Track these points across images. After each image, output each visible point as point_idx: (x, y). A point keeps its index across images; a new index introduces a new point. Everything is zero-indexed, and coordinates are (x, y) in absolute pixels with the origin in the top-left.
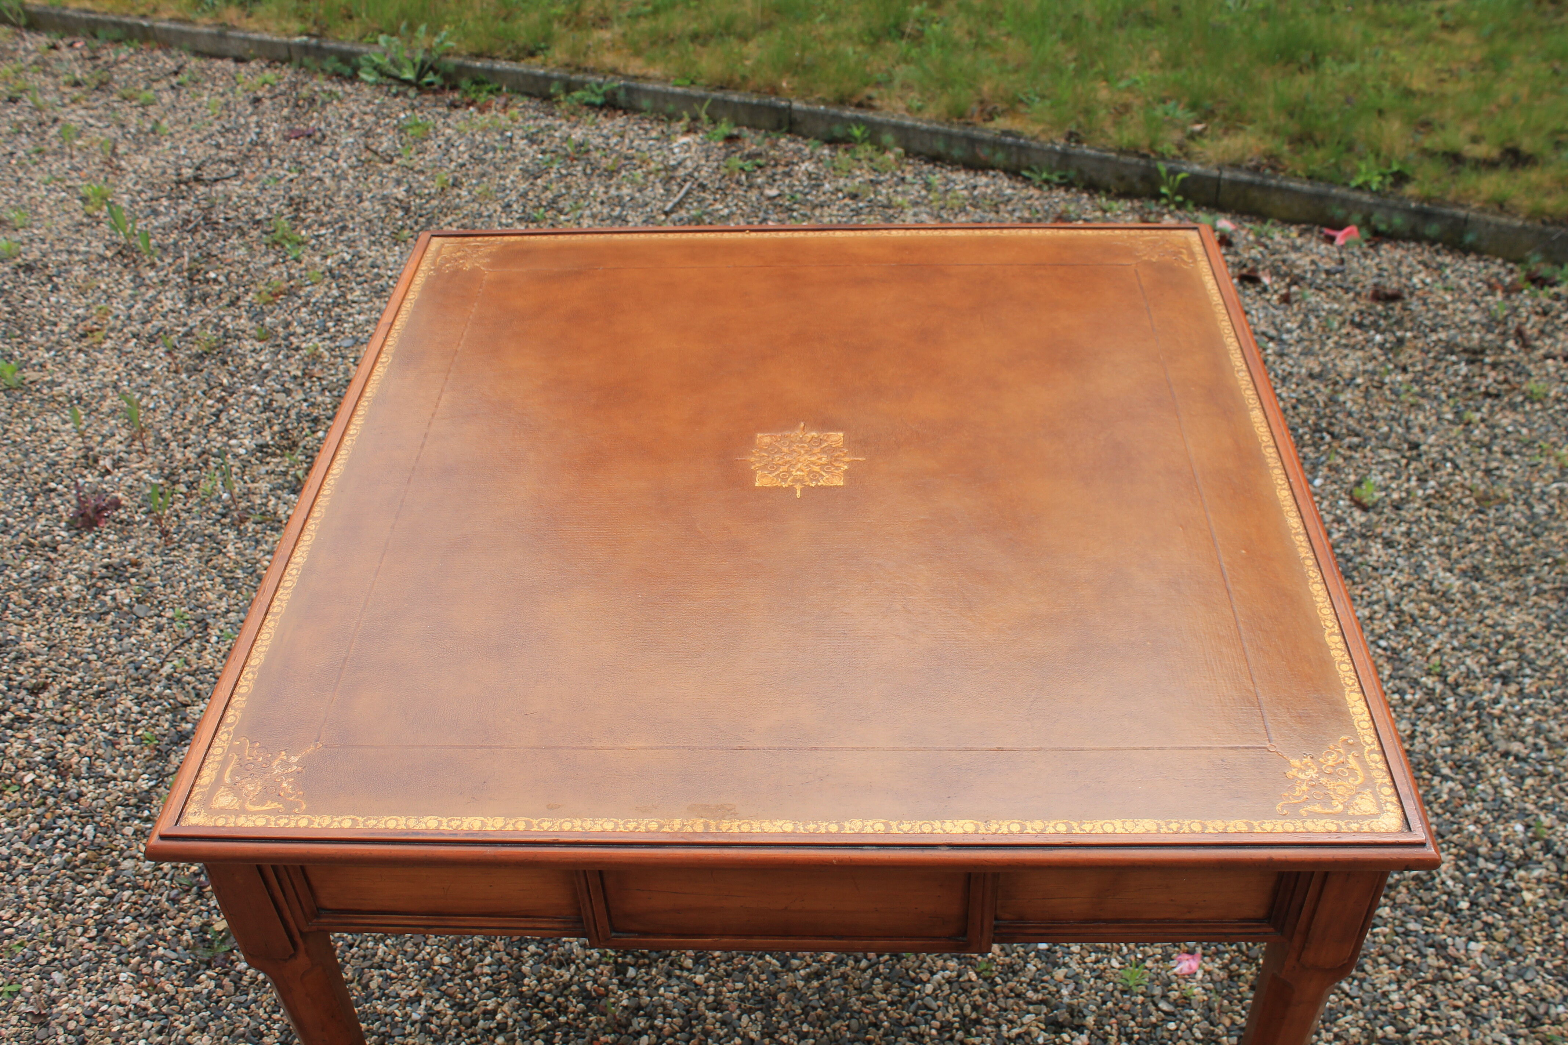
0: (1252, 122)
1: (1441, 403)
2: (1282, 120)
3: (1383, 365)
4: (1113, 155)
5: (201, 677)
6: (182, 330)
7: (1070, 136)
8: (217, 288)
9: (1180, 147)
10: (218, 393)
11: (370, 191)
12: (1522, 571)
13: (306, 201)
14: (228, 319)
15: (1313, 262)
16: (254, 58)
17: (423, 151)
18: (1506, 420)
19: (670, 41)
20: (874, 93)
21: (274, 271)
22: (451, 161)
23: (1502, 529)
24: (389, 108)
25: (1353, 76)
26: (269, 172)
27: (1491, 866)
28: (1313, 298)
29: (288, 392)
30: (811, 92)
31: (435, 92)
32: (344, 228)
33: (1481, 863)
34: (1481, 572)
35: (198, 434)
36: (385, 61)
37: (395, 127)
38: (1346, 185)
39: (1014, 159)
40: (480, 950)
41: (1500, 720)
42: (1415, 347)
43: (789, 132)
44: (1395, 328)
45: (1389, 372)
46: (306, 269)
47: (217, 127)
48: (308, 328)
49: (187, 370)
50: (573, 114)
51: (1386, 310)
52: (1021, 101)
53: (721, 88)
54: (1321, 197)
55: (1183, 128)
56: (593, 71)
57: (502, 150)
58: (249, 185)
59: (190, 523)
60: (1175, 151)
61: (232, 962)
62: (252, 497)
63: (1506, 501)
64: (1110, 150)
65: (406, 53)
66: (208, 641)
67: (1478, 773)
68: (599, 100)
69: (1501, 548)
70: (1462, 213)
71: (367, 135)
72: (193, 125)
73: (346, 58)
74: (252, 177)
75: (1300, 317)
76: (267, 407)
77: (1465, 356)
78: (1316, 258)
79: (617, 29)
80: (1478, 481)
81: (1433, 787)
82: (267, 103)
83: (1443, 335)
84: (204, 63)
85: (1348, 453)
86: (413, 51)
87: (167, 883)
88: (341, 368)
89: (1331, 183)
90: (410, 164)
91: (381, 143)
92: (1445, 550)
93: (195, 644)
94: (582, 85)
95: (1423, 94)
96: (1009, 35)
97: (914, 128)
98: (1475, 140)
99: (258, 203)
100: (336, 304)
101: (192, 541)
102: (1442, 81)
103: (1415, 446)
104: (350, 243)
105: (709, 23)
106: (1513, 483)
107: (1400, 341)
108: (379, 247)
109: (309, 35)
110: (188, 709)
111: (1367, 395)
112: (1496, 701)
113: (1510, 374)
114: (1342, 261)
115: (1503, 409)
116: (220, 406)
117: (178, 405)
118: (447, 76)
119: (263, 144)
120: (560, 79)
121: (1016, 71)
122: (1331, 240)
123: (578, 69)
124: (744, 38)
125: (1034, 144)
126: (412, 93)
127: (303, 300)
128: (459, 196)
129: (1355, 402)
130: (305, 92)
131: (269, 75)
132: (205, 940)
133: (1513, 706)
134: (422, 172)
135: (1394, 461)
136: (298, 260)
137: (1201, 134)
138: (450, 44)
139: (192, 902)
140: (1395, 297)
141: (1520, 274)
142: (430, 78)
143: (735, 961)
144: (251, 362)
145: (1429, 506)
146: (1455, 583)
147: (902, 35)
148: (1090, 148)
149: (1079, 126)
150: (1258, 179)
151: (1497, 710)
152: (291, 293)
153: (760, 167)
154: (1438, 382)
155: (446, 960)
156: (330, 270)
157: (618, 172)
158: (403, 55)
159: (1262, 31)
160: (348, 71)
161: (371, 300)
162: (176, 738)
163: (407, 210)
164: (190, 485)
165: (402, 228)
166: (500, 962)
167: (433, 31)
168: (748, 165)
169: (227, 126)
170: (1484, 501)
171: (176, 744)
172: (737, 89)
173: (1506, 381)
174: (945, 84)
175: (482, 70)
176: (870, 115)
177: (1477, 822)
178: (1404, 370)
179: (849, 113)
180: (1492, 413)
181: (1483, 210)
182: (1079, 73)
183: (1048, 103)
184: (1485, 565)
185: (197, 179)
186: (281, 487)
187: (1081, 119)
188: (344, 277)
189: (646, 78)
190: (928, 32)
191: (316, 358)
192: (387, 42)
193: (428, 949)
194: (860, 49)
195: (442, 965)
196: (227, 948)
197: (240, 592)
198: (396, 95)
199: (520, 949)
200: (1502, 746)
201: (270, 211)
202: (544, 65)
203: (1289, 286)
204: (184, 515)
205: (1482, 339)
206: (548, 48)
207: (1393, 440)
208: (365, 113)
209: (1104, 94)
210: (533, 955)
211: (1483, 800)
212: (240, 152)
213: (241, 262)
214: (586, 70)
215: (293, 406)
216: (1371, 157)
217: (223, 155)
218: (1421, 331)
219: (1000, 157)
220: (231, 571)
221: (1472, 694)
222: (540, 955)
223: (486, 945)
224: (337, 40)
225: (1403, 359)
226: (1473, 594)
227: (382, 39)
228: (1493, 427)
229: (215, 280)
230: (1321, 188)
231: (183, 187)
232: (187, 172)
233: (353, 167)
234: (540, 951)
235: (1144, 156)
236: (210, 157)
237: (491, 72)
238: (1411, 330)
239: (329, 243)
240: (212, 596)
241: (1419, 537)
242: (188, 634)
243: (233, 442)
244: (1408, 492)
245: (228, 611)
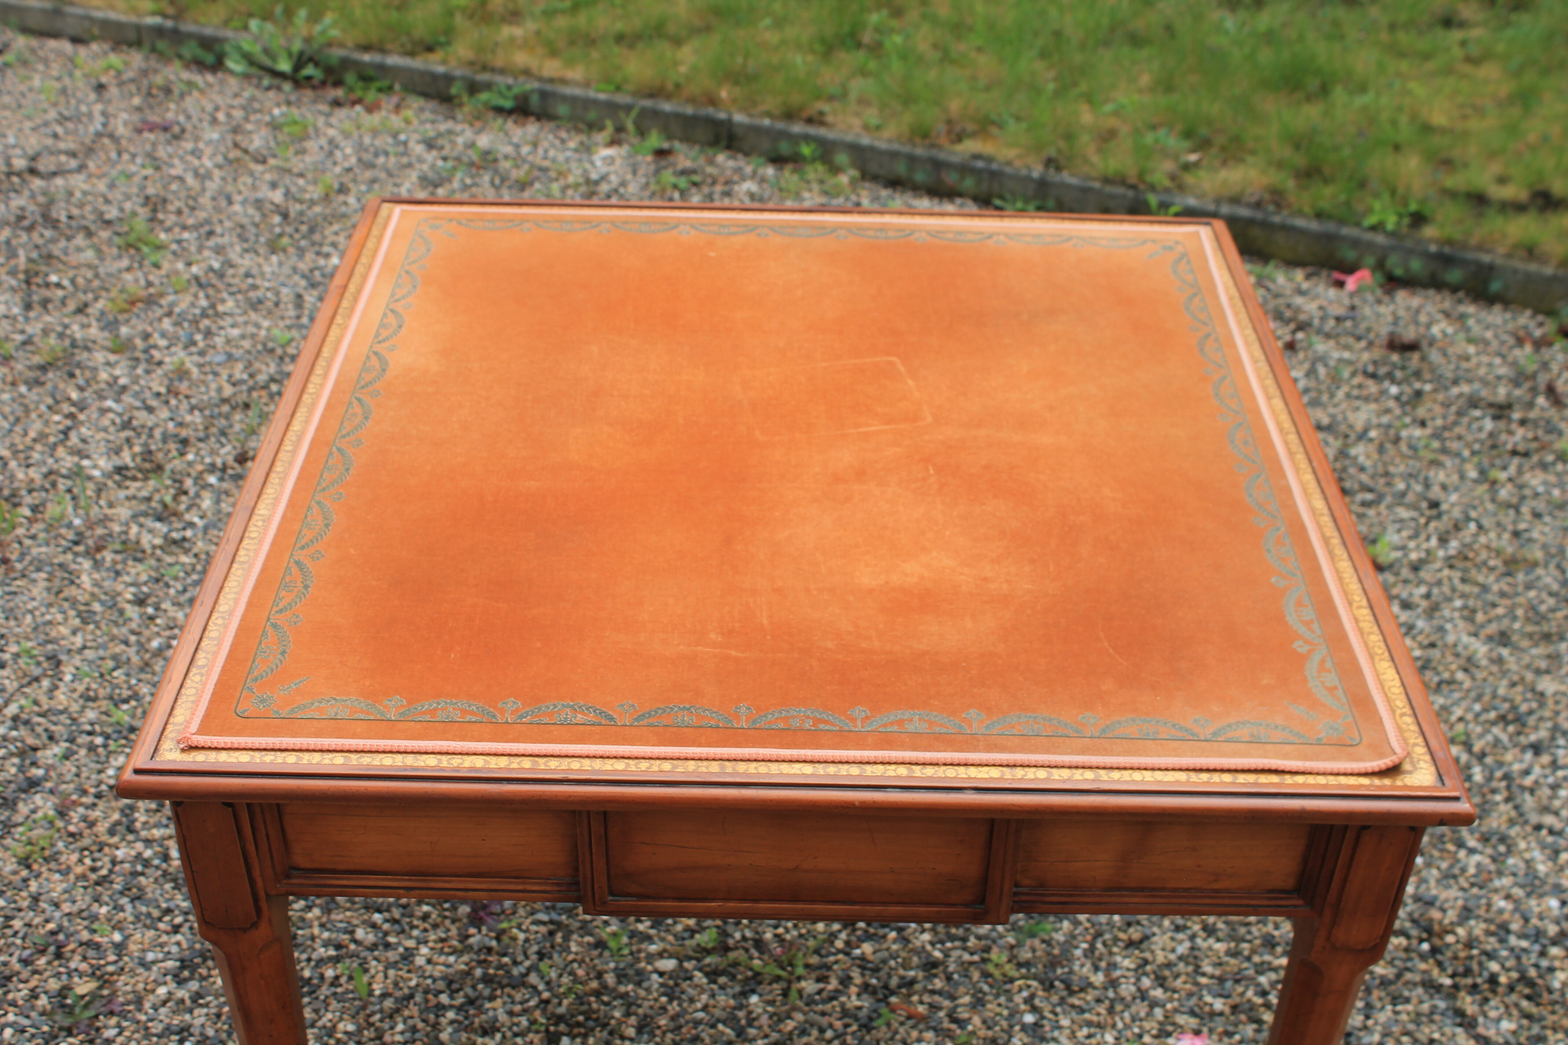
0: (1253, 153)
1: (1464, 460)
2: (1286, 152)
3: (1399, 418)
4: (1097, 185)
5: (54, 718)
6: (19, 338)
7: (1049, 162)
8: (60, 293)
9: (1173, 178)
10: (66, 408)
11: (240, 193)
12: (1555, 638)
13: (165, 201)
14: (75, 327)
15: (1321, 308)
16: (94, 38)
17: (303, 152)
18: (1536, 480)
19: (590, 41)
20: (826, 107)
21: (128, 277)
22: (335, 164)
23: (1532, 594)
24: (261, 102)
25: (1365, 109)
26: (119, 167)
27: (1524, 944)
28: (1321, 346)
29: (150, 410)
30: (754, 104)
31: (314, 88)
32: (211, 233)
33: (1513, 941)
34: (1508, 637)
35: (43, 453)
36: (255, 49)
37: (268, 124)
38: (1358, 224)
39: (984, 187)
40: (391, 1017)
41: (1532, 791)
42: (1435, 401)
43: (729, 147)
44: (1412, 379)
45: (1406, 426)
46: (168, 276)
47: (52, 114)
48: (173, 341)
49: (26, 383)
50: (477, 118)
51: (1403, 359)
52: (993, 123)
53: (652, 95)
54: (1330, 238)
55: (1176, 158)
56: (502, 71)
57: (397, 154)
58: (95, 181)
59: (35, 551)
60: (1167, 183)
61: (98, 1029)
62: (109, 524)
63: (1535, 564)
64: (1094, 179)
65: (282, 41)
66: (61, 680)
67: (1509, 847)
68: (508, 104)
69: (1531, 614)
70: (1486, 258)
71: (236, 130)
72: (24, 111)
73: (207, 43)
74: (98, 172)
75: (1307, 366)
76: (127, 425)
77: (1491, 411)
78: (1325, 303)
79: (531, 26)
80: (1506, 544)
81: (1458, 861)
82: (114, 91)
83: (1465, 388)
84: (34, 42)
85: (1361, 510)
86: (290, 40)
87: (19, 942)
88: (213, 386)
89: (1342, 222)
90: (287, 165)
91: (251, 141)
92: (1469, 615)
93: (46, 683)
94: (488, 86)
95: (1443, 131)
96: (979, 50)
97: (872, 149)
98: (1502, 180)
99: (107, 201)
100: (204, 315)
101: (39, 570)
102: (1465, 117)
103: (1434, 505)
104: (219, 250)
105: (637, 23)
106: (1544, 547)
107: (1418, 394)
108: (253, 255)
109: (165, 16)
110: (39, 754)
111: (1381, 449)
112: (1527, 772)
113: (1540, 433)
114: (1353, 308)
115: (1532, 468)
116: (69, 423)
117: (18, 420)
118: (329, 70)
119: (111, 136)
120: (463, 78)
121: (988, 89)
122: (1340, 284)
123: (485, 68)
124: (677, 42)
125: (1008, 170)
126: (287, 87)
127: (166, 310)
128: (345, 203)
129: (1368, 456)
130: (159, 80)
131: (114, 59)
132: (63, 1006)
133: (1546, 776)
134: (301, 175)
135: (1413, 519)
136: (157, 266)
137: (1196, 165)
138: (335, 33)
139: (49, 963)
140: (1411, 347)
141: (1551, 327)
142: (309, 70)
143: (684, 1030)
144: (104, 376)
145: (1451, 567)
146: (1481, 650)
147: (859, 45)
148: (1072, 175)
149: (1059, 151)
150: (1259, 215)
151: (1528, 781)
152: (151, 301)
153: (695, 184)
154: (1460, 438)
155: (351, 1028)
156: (197, 278)
157: (531, 184)
158: (278, 42)
159: (1265, 56)
160: (210, 59)
161: (245, 313)
162: (25, 785)
163: (285, 216)
164: (35, 509)
165: (281, 235)
166: (414, 1029)
167: (315, 17)
168: (683, 182)
169: (66, 113)
170: (1511, 565)
171: (25, 791)
172: (669, 97)
173: (1536, 439)
174: (908, 99)
175: (372, 65)
176: (822, 132)
177: (1508, 897)
178: (1423, 424)
179: (797, 128)
180: (1520, 471)
181: (1509, 256)
182: (1058, 94)
183: (1024, 125)
184: (1514, 631)
185: (33, 171)
186: (145, 514)
187: (1062, 144)
188: (213, 286)
189: (563, 81)
190: (888, 44)
191: (182, 373)
192: (261, 29)
193: (329, 1016)
194: (810, 58)
195: (346, 1033)
196: (91, 1013)
197: (98, 627)
198: (268, 89)
199: (437, 1016)
200: (1534, 818)
201: (122, 210)
202: (444, 62)
203: (1294, 332)
204: (27, 542)
205: (1509, 395)
206: (449, 43)
207: (1410, 498)
208: (232, 107)
209: (1087, 117)
210: (452, 1022)
211: (1514, 875)
212: (82, 144)
213: (89, 266)
214: (493, 70)
215: (157, 425)
216: (1386, 196)
217: (62, 145)
218: (1441, 384)
219: (969, 183)
220: (87, 604)
221: (1500, 764)
222: (460, 1023)
223: (398, 1011)
224: (196, 22)
225: (1421, 412)
226: (1500, 661)
227: (254, 24)
228: (1521, 487)
229: (58, 285)
230: (1330, 227)
231: (15, 179)
232: (20, 163)
233: (219, 167)
234: (460, 1018)
235: (1133, 187)
236: (47, 148)
237: (383, 69)
238: (1430, 381)
239: (193, 249)
240: (64, 630)
241: (1440, 599)
242: (37, 672)
243: (86, 463)
244: (1428, 552)
245: (85, 647)
